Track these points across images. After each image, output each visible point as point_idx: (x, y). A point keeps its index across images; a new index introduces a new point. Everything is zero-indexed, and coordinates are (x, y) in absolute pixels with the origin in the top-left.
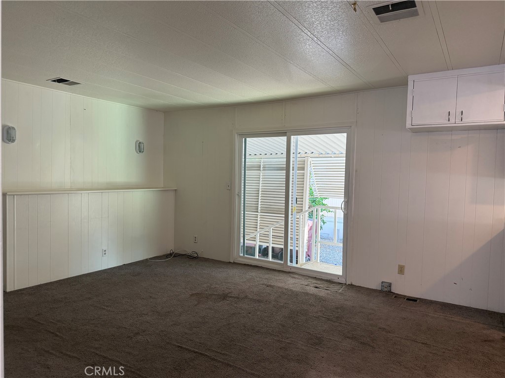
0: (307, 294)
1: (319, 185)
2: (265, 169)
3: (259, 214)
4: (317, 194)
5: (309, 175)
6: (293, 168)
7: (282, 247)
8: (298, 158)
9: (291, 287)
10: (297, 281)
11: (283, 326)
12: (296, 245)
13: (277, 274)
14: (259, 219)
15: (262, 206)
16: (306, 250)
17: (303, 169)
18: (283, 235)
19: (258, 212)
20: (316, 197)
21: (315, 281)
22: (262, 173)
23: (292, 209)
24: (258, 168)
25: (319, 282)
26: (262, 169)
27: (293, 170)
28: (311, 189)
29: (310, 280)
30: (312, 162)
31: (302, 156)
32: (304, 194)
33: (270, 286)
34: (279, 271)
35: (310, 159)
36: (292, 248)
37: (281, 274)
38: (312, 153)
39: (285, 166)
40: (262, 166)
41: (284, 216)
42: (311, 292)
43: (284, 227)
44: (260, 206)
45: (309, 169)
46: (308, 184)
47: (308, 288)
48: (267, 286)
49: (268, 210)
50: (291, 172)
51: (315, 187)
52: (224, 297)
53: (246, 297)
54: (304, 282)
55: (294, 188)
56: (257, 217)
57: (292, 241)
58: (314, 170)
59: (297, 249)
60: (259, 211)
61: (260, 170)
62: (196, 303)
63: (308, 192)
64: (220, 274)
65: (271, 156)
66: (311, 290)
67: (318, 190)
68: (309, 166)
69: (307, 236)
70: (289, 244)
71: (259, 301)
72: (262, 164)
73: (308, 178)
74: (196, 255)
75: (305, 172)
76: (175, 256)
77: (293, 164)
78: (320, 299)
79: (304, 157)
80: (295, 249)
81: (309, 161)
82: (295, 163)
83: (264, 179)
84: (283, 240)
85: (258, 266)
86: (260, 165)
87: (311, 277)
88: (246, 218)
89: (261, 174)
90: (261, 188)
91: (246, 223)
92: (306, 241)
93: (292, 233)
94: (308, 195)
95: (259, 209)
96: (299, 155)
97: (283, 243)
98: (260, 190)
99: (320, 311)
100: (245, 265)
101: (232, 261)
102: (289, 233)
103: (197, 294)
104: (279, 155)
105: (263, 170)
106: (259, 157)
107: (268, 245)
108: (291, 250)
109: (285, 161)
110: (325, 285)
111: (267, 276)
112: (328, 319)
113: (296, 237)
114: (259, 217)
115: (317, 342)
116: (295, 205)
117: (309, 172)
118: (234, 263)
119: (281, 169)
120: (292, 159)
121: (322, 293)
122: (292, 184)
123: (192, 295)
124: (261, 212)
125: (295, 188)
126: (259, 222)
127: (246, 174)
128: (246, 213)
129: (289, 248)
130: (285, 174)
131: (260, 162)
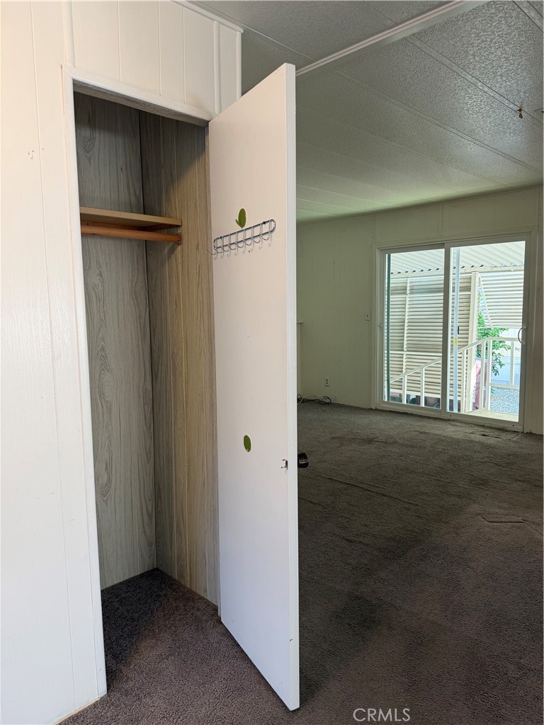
0: (472, 441)
1: (492, 311)
2: (413, 291)
3: (405, 353)
4: (488, 324)
5: (477, 296)
6: (454, 288)
7: (439, 396)
8: (461, 274)
9: (451, 434)
10: (459, 429)
11: (441, 468)
12: (458, 394)
13: (431, 421)
14: (405, 360)
15: (409, 342)
16: (472, 400)
17: (468, 289)
18: (440, 381)
19: (403, 351)
20: (488, 327)
21: (482, 429)
22: (408, 297)
23: (452, 346)
24: (403, 290)
25: (487, 430)
26: (408, 292)
27: (454, 291)
28: (480, 317)
29: (476, 428)
30: (482, 279)
31: (466, 271)
32: (470, 324)
33: (424, 433)
34: (435, 419)
35: (479, 275)
36: (452, 398)
37: (438, 422)
38: (482, 266)
39: (442, 286)
40: (408, 288)
41: (441, 355)
42: (477, 440)
43: (441, 366)
44: (405, 342)
45: (477, 288)
46: (476, 309)
47: (473, 436)
48: (421, 433)
49: (416, 347)
50: (451, 293)
51: (486, 314)
52: (370, 441)
53: (396, 442)
54: (468, 430)
55: (454, 316)
56: (402, 358)
57: (452, 389)
58: (485, 290)
59: (459, 398)
60: (405, 349)
61: (405, 293)
62: (339, 445)
63: (476, 321)
64: (362, 420)
65: (422, 274)
66: (477, 437)
67: (491, 318)
68: (477, 285)
69: (475, 381)
70: (448, 393)
71: (412, 447)
72: (409, 285)
73: (476, 301)
74: (328, 401)
75: (471, 293)
76: (303, 402)
77: (454, 283)
78: (488, 447)
79: (471, 273)
80: (456, 399)
81: (477, 278)
82: (456, 281)
83: (411, 306)
84: (440, 388)
85: (407, 413)
86: (406, 287)
87: (478, 425)
88: (390, 359)
89: (408, 299)
90: (407, 317)
91: (390, 366)
92: (473, 389)
93: (452, 378)
94: (475, 324)
95: (405, 346)
96: (462, 271)
97: (440, 392)
98: (406, 321)
99: (487, 457)
100: (390, 411)
101: (373, 407)
102: (449, 378)
103: (338, 438)
104: (434, 272)
105: (411, 293)
106: (404, 276)
107: (419, 394)
108: (451, 401)
109: (443, 279)
110: (497, 433)
111: (419, 424)
112: (496, 465)
113: (458, 383)
114: (405, 357)
115: (483, 483)
116: (456, 336)
117: (477, 293)
118: (376, 410)
119: (437, 291)
120: (451, 276)
121: (491, 441)
122: (453, 311)
123: (333, 438)
124: (408, 351)
125: (457, 316)
126: (404, 364)
127: (391, 300)
128: (390, 352)
129: (449, 398)
130: (442, 298)
131: (406, 283)
